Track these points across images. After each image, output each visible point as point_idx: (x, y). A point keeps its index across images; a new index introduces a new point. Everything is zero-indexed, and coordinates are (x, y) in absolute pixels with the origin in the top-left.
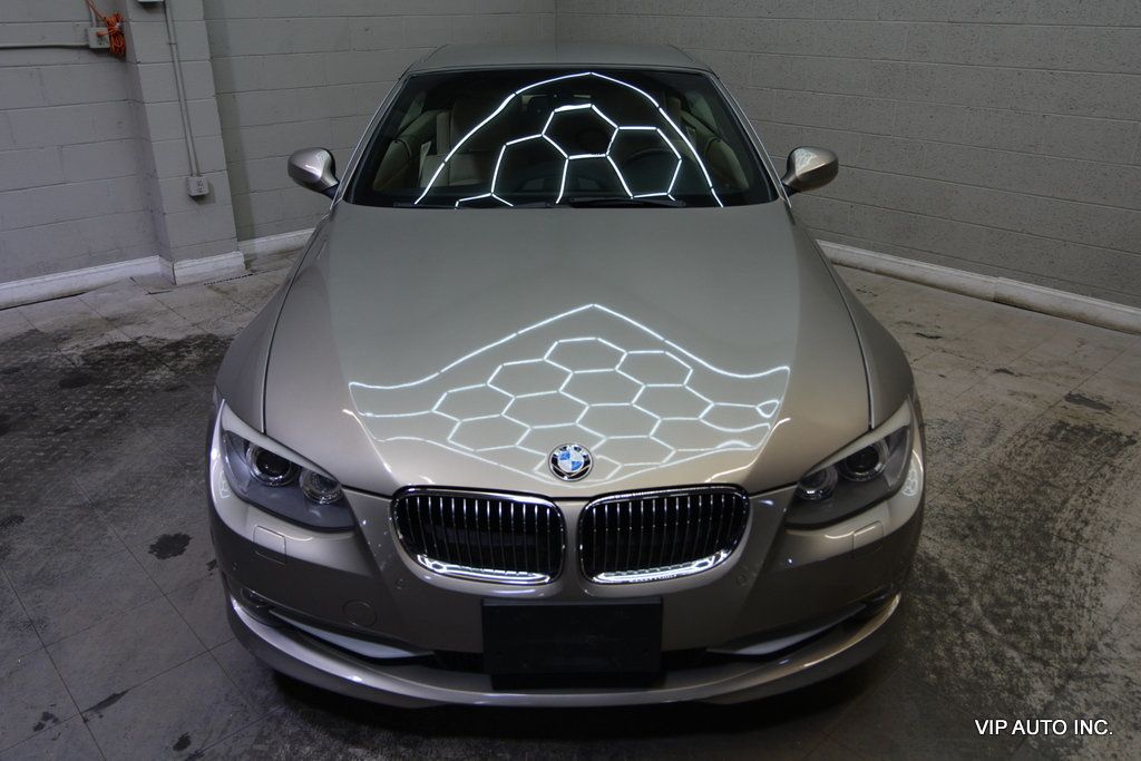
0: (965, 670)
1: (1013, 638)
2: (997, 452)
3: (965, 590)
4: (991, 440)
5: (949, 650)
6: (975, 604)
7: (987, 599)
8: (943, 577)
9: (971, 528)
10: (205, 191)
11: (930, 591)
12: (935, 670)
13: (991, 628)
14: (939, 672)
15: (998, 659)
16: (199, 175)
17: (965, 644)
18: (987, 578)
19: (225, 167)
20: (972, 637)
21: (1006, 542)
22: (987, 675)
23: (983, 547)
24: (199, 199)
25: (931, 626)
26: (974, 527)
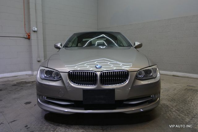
0: (173, 117)
1: (182, 113)
2: (176, 92)
3: (172, 107)
4: (174, 90)
5: (170, 114)
6: (174, 109)
7: (176, 108)
8: (167, 106)
9: (172, 100)
10: (40, 60)
11: (165, 107)
12: (167, 117)
13: (177, 112)
14: (168, 117)
15: (179, 116)
16: (39, 57)
17: (172, 114)
18: (175, 106)
21: (179, 102)
22: (178, 117)
23: (175, 102)
24: (39, 61)
25: (166, 111)
26: (173, 100)
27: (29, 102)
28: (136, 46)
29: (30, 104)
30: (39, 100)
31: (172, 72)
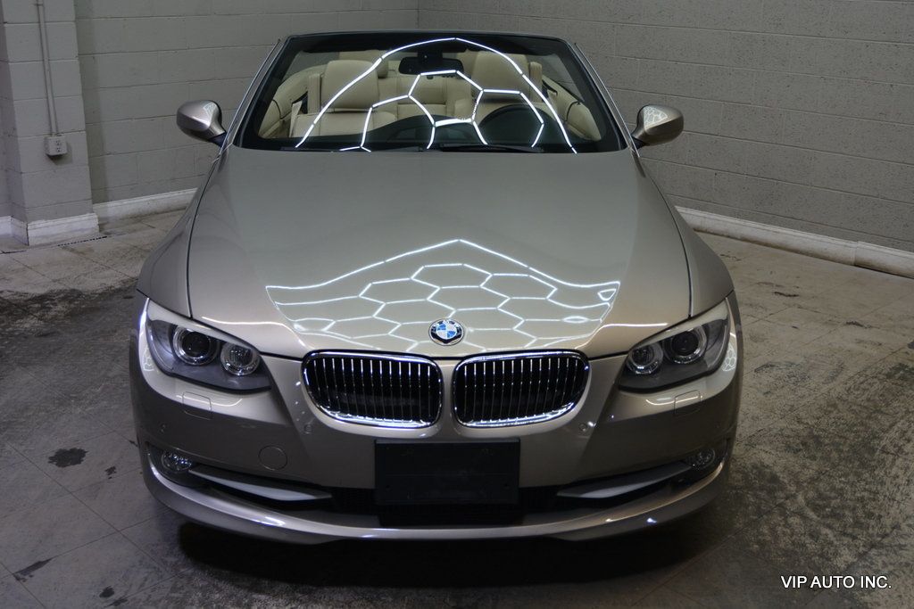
0: (785, 542)
1: (829, 521)
2: (838, 388)
3: (793, 488)
4: (833, 378)
5: (773, 530)
6: (800, 498)
7: (811, 494)
8: (774, 479)
9: (804, 444)
11: (762, 489)
12: (758, 542)
13: (811, 514)
14: (762, 544)
15: (814, 535)
16: (58, 134)
17: (787, 525)
18: (812, 480)
19: (83, 127)
20: (794, 520)
21: (835, 455)
22: (804, 545)
23: (814, 458)
24: (56, 159)
25: (759, 513)
26: (809, 443)
27: (73, 451)
28: (645, 135)
29: (79, 461)
30: (156, 473)
31: (853, 244)
